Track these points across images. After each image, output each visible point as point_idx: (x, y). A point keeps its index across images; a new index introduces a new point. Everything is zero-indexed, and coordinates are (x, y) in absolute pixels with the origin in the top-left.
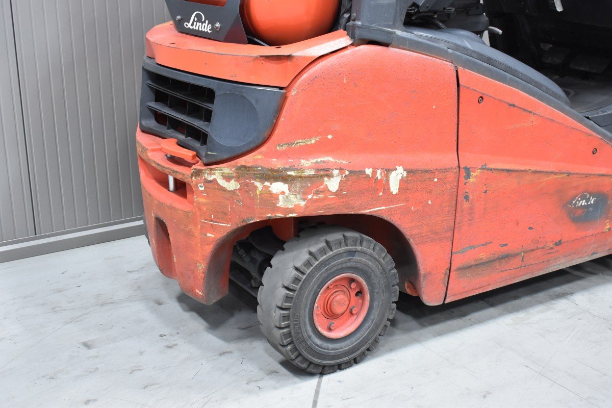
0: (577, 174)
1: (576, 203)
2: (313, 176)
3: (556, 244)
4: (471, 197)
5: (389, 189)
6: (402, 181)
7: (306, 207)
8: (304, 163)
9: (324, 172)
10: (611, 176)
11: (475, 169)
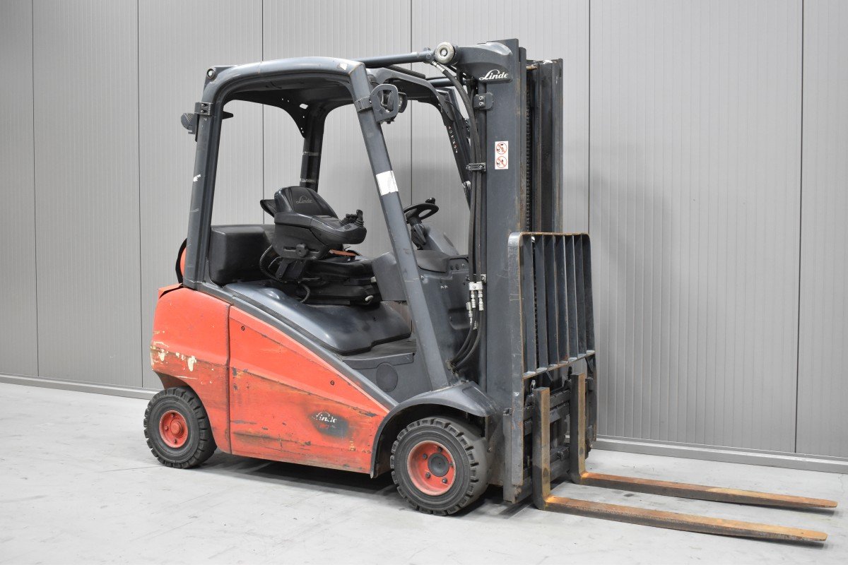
0: (317, 395)
1: (318, 418)
2: (155, 350)
3: (306, 443)
4: (238, 388)
5: (188, 367)
6: (194, 364)
9: (158, 350)
10: (349, 406)
11: (240, 371)
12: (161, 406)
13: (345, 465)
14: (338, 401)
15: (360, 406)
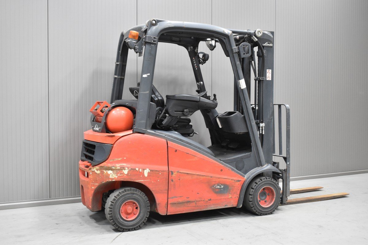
0: (215, 177)
1: (215, 187)
2: (120, 169)
3: (209, 200)
4: (174, 181)
5: (144, 175)
6: (148, 173)
7: (118, 178)
8: (117, 165)
9: (123, 168)
10: (229, 179)
11: (175, 172)
12: (122, 199)
13: (225, 206)
14: (225, 178)
15: (234, 178)
